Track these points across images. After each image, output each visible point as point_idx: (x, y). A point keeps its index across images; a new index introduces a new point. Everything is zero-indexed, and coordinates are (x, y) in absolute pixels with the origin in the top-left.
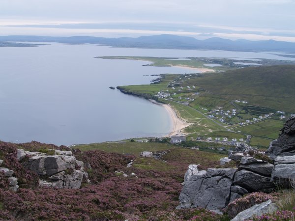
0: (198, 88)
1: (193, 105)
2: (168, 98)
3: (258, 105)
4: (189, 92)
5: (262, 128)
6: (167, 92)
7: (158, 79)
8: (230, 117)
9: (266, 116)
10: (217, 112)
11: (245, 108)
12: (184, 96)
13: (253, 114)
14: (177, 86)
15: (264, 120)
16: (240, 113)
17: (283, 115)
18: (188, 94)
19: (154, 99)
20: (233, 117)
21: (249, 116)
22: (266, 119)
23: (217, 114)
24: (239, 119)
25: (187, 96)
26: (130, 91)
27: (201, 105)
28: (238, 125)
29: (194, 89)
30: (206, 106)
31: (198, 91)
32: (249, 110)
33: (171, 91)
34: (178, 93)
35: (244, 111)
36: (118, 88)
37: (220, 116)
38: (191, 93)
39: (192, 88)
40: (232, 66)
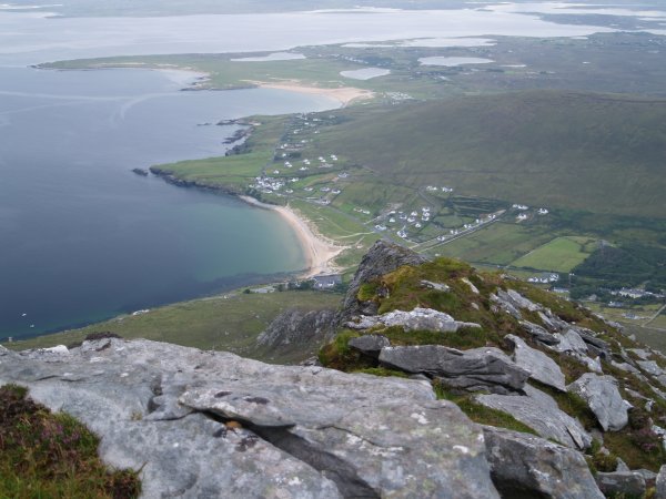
0: (344, 160)
1: (340, 204)
2: (281, 190)
3: (473, 195)
4: (324, 172)
5: (482, 244)
6: (276, 177)
7: (239, 135)
8: (418, 225)
9: (491, 217)
10: (392, 216)
11: (448, 202)
12: (316, 184)
13: (464, 214)
14: (295, 156)
15: (484, 227)
16: (439, 215)
17: (522, 212)
18: (326, 178)
19: (252, 196)
20: (425, 224)
21: (455, 220)
22: (490, 224)
23: (392, 220)
24: (438, 229)
25: (325, 184)
26: (189, 178)
27: (357, 202)
28: (434, 242)
29: (334, 163)
30: (367, 205)
31: (345, 168)
32: (456, 206)
33: (284, 171)
34: (302, 176)
35: (446, 210)
36: (156, 172)
37: (399, 225)
38: (332, 174)
39: (330, 161)
40: (416, 76)
